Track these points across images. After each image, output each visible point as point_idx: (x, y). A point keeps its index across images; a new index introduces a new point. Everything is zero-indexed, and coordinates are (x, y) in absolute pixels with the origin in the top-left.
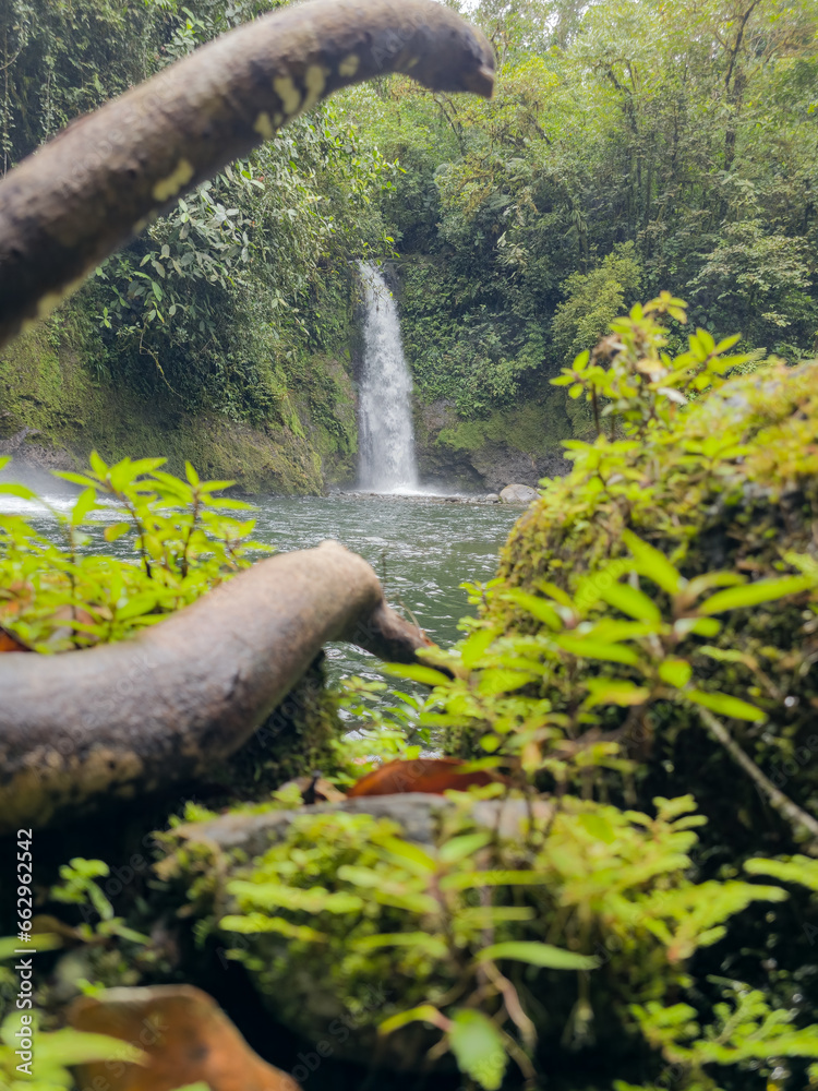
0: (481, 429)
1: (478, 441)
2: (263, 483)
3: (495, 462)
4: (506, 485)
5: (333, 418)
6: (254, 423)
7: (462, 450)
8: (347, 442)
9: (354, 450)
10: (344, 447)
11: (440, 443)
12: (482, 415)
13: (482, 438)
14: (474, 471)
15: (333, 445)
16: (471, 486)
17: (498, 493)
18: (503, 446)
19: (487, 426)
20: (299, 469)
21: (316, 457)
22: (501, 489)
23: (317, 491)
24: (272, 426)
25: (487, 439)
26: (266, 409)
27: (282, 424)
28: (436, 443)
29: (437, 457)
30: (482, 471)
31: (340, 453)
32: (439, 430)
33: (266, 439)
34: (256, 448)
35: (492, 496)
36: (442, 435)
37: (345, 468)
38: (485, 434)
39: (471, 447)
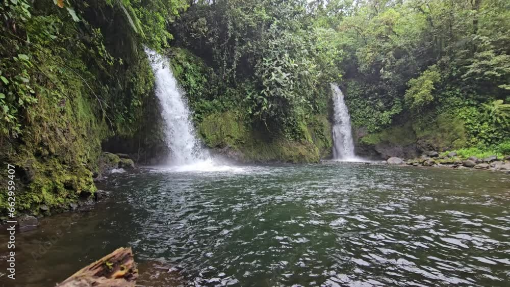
0: (378, 136)
1: (377, 141)
2: (298, 158)
3: (385, 148)
4: (390, 157)
5: (323, 135)
6: (296, 139)
7: (371, 144)
8: (328, 143)
9: (330, 146)
10: (327, 145)
11: (363, 142)
12: (378, 131)
13: (379, 140)
14: (376, 152)
15: (323, 145)
16: (376, 158)
17: (386, 160)
18: (387, 142)
19: (381, 135)
20: (311, 154)
21: (317, 149)
22: (388, 159)
23: (317, 161)
24: (301, 140)
25: (381, 140)
26: (299, 134)
27: (305, 139)
28: (361, 142)
29: (361, 147)
30: (379, 152)
31: (326, 148)
32: (362, 137)
33: (300, 144)
34: (297, 147)
35: (384, 162)
36: (363, 139)
37: (327, 152)
38: (380, 138)
39: (375, 143)
